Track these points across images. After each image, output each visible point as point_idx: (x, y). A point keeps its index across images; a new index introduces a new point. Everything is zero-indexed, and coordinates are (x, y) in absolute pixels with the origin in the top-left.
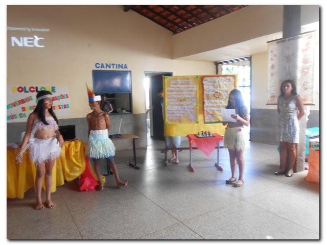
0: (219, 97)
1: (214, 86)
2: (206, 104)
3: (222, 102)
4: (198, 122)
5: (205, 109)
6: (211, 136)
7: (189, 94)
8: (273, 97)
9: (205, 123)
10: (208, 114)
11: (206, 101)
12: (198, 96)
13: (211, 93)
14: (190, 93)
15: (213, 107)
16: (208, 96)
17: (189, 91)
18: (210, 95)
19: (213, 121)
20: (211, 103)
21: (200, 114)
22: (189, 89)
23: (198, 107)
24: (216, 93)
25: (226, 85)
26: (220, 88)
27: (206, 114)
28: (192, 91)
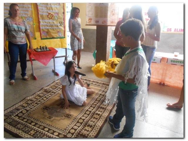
0: (51, 18)
1: (47, 8)
2: (42, 23)
3: (55, 22)
4: (35, 39)
5: (41, 28)
6: (48, 50)
7: (25, 14)
8: (90, 19)
9: (42, 39)
10: (44, 31)
11: (41, 21)
12: (34, 16)
13: (45, 14)
14: (26, 12)
15: (47, 26)
16: (42, 16)
17: (25, 11)
18: (44, 16)
19: (48, 37)
20: (46, 22)
21: (37, 32)
22: (24, 9)
23: (35, 26)
24: (50, 14)
25: (57, 8)
26: (52, 10)
27: (42, 32)
28: (27, 11)
